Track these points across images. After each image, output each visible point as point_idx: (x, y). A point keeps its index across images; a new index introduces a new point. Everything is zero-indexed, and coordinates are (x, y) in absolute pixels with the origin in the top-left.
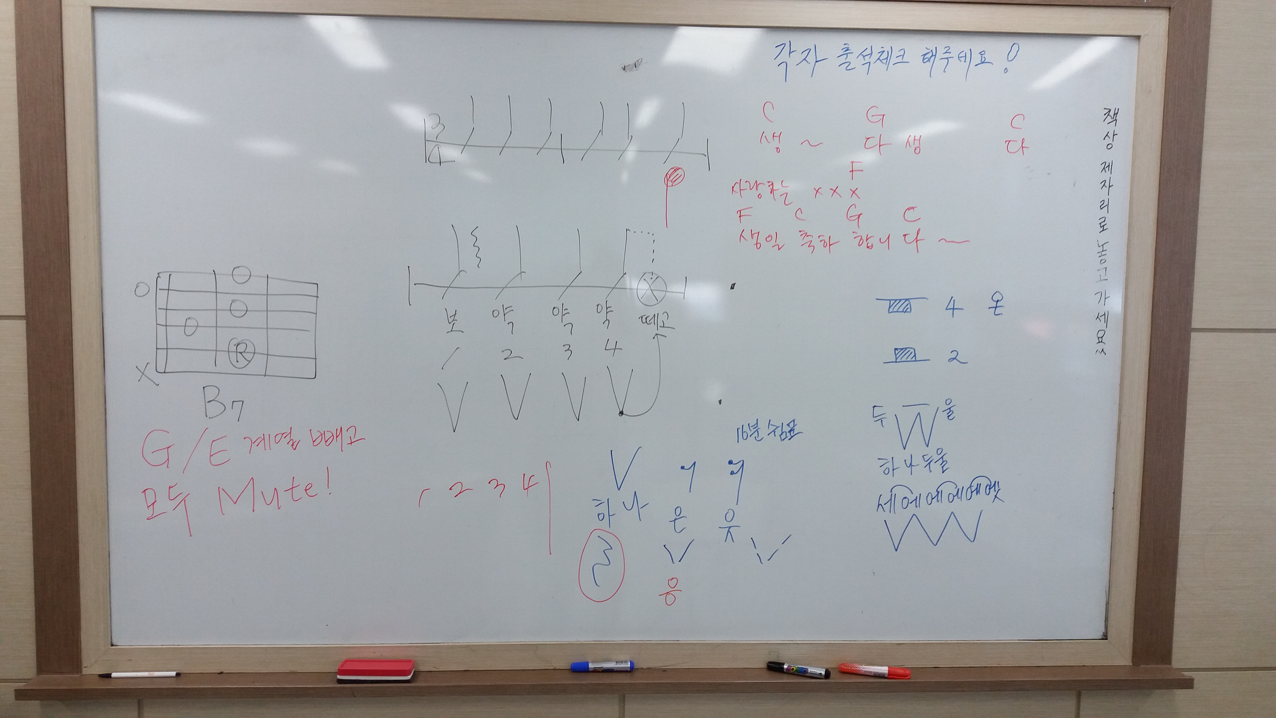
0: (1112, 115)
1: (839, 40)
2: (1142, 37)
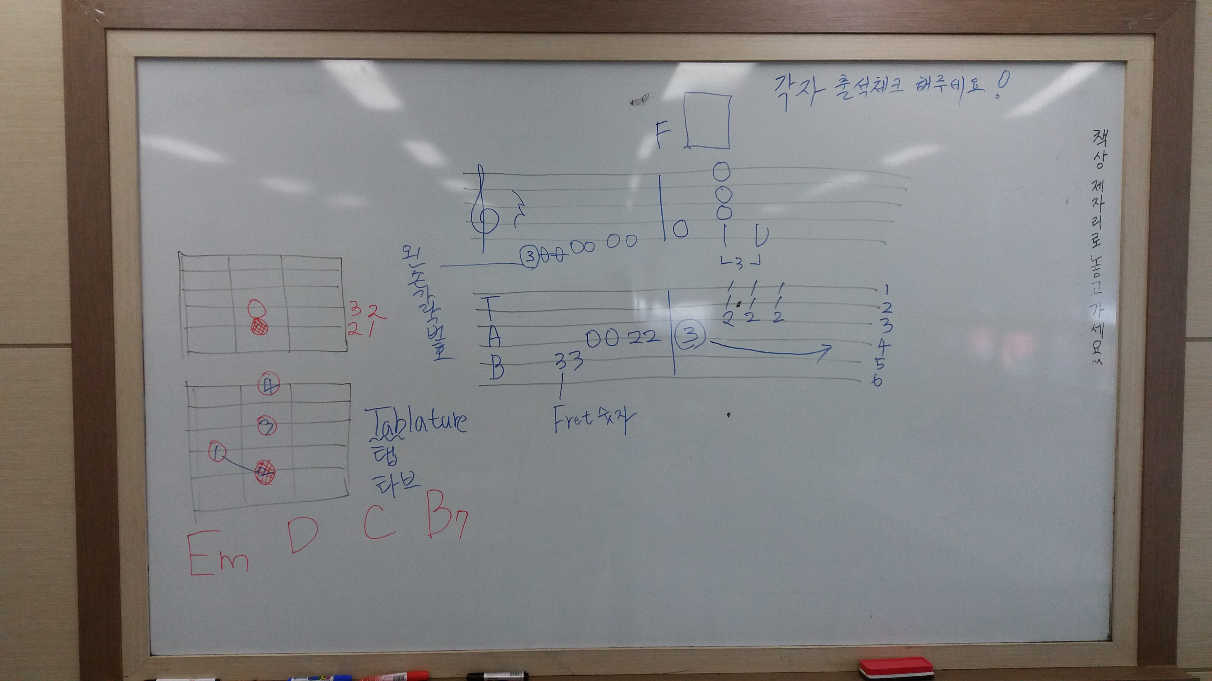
0: (1101, 136)
1: (836, 72)
2: (1128, 62)
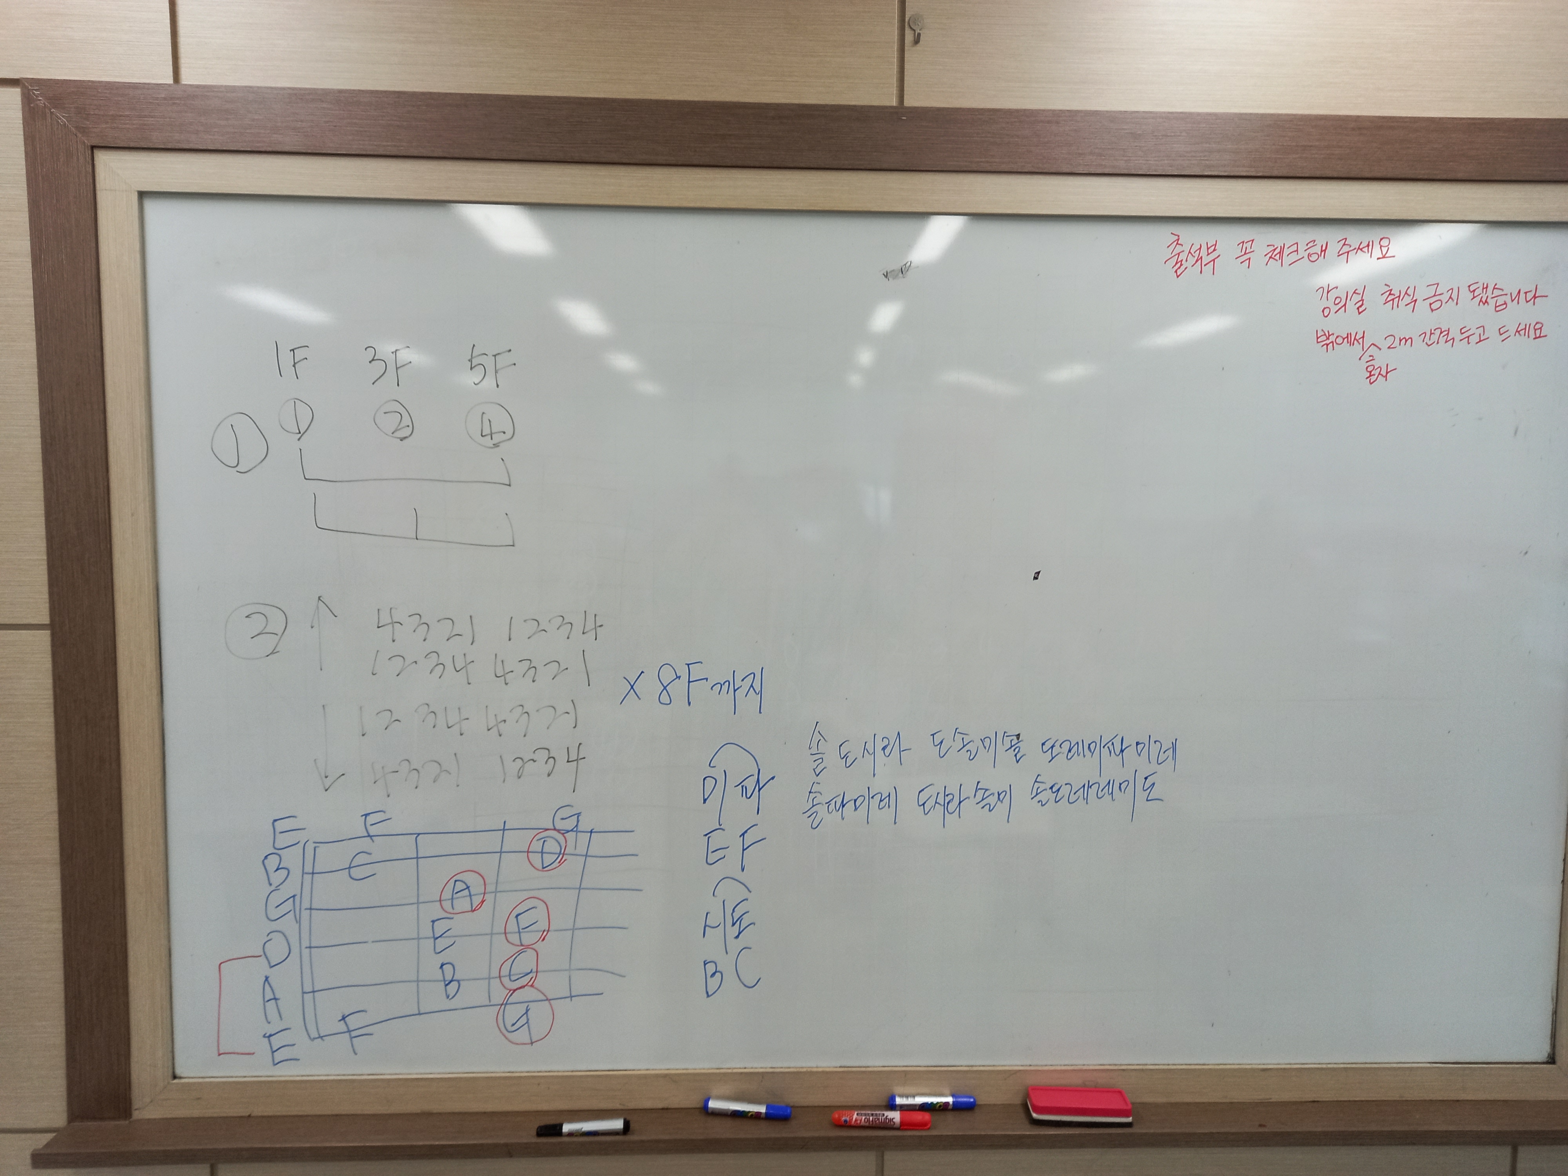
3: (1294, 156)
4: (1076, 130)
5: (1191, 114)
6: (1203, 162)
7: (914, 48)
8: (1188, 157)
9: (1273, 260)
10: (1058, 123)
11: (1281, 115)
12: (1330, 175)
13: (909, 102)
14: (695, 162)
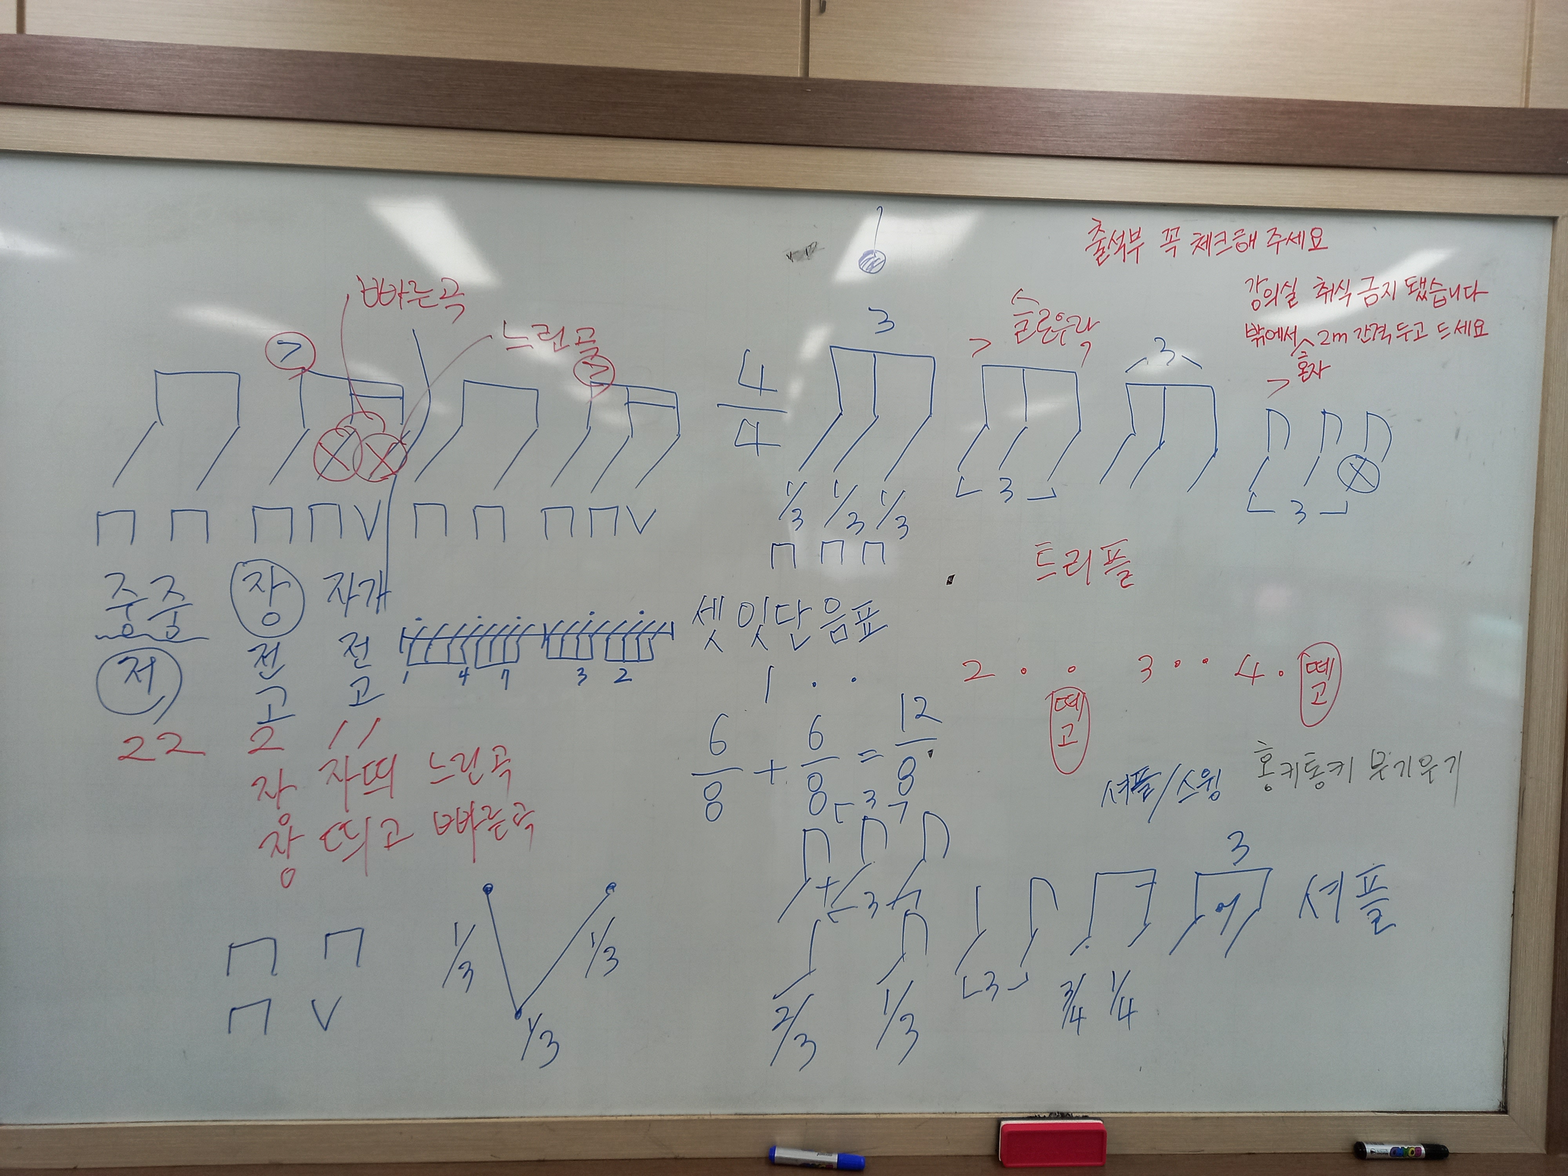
2: (1559, 218)
3: (1221, 140)
4: (991, 108)
5: (1111, 93)
6: (1125, 144)
7: (819, 17)
8: (1109, 138)
9: (1199, 248)
10: (971, 99)
11: (1207, 96)
12: (1258, 161)
13: (814, 73)
14: (584, 132)
